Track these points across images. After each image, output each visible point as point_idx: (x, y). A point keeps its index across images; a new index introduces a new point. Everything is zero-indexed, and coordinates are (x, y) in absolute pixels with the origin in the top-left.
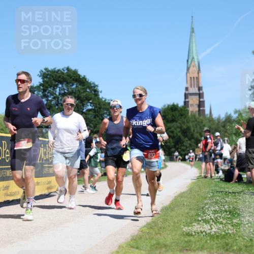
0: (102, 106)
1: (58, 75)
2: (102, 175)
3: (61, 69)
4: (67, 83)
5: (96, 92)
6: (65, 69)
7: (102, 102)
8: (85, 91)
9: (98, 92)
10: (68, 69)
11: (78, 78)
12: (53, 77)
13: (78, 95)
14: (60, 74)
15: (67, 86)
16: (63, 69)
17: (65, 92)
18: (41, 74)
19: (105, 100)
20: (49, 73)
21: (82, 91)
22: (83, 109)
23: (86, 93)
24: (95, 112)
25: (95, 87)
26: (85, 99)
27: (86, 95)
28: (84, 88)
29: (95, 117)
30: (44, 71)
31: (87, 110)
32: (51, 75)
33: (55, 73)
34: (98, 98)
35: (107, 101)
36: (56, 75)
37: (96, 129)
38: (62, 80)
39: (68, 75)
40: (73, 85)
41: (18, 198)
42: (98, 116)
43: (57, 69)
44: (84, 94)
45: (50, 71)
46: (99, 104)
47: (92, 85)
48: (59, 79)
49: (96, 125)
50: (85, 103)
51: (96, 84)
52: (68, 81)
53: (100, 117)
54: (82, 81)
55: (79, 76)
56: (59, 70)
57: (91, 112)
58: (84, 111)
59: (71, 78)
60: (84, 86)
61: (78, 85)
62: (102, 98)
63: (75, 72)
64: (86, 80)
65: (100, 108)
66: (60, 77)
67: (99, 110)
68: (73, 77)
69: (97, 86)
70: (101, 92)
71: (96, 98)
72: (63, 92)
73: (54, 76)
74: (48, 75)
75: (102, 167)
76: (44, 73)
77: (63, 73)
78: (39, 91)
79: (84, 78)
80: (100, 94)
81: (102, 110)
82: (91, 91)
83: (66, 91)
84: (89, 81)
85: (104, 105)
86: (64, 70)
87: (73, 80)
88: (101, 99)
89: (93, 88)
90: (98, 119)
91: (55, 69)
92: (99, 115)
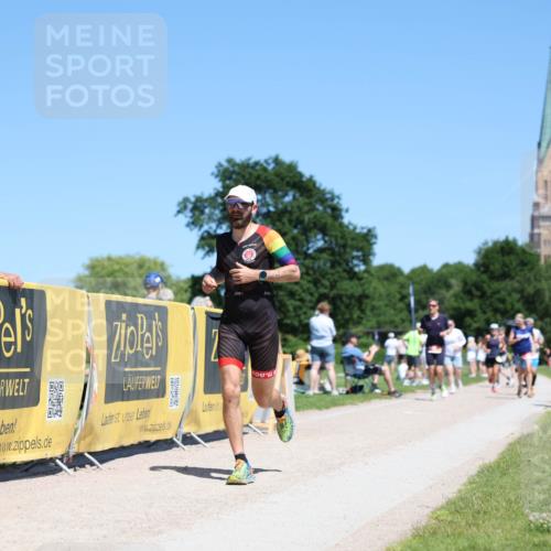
0: (349, 242)
1: (255, 174)
2: (347, 393)
3: (262, 162)
4: (275, 191)
5: (336, 212)
6: (270, 161)
7: (350, 233)
8: (313, 209)
9: (340, 210)
10: (277, 160)
11: (296, 180)
12: (243, 177)
13: (297, 219)
14: (261, 172)
15: (274, 197)
16: (266, 161)
17: (269, 211)
18: (219, 171)
19: (355, 228)
20: (236, 168)
21: (306, 208)
22: (308, 249)
23: (315, 213)
24: (333, 254)
25: (332, 199)
26: (312, 225)
27: (315, 217)
28: (310, 204)
29: (333, 266)
30: (225, 164)
31: (315, 251)
32: (238, 174)
33: (250, 170)
34: (341, 225)
35: (358, 231)
36: (250, 174)
37: (334, 292)
38: (263, 184)
39: (278, 175)
40: (286, 195)
41: (169, 437)
42: (340, 264)
43: (252, 161)
44: (312, 215)
45: (238, 165)
46: (342, 238)
47: (328, 196)
48: (258, 182)
49: (336, 282)
50: (312, 234)
51: (337, 193)
52: (277, 186)
53: (344, 265)
54: (306, 188)
55: (301, 175)
56: (257, 163)
57: (325, 256)
58: (310, 251)
59: (282, 179)
60: (310, 197)
61: (297, 195)
62: (350, 223)
63: (292, 168)
64: (314, 184)
65: (344, 246)
66: (258, 177)
67: (342, 250)
68: (288, 179)
69: (338, 197)
70: (347, 211)
71: (337, 224)
72: (264, 210)
73: (247, 176)
74: (234, 172)
75: (347, 375)
76: (226, 170)
77: (265, 170)
78: (215, 208)
79: (311, 179)
80: (344, 214)
81: (348, 250)
82: (325, 208)
83: (272, 209)
84: (322, 188)
85: (353, 239)
86: (268, 164)
87: (288, 184)
88: (347, 227)
89: (329, 203)
90: (340, 269)
91: (249, 159)
92: (341, 261)
